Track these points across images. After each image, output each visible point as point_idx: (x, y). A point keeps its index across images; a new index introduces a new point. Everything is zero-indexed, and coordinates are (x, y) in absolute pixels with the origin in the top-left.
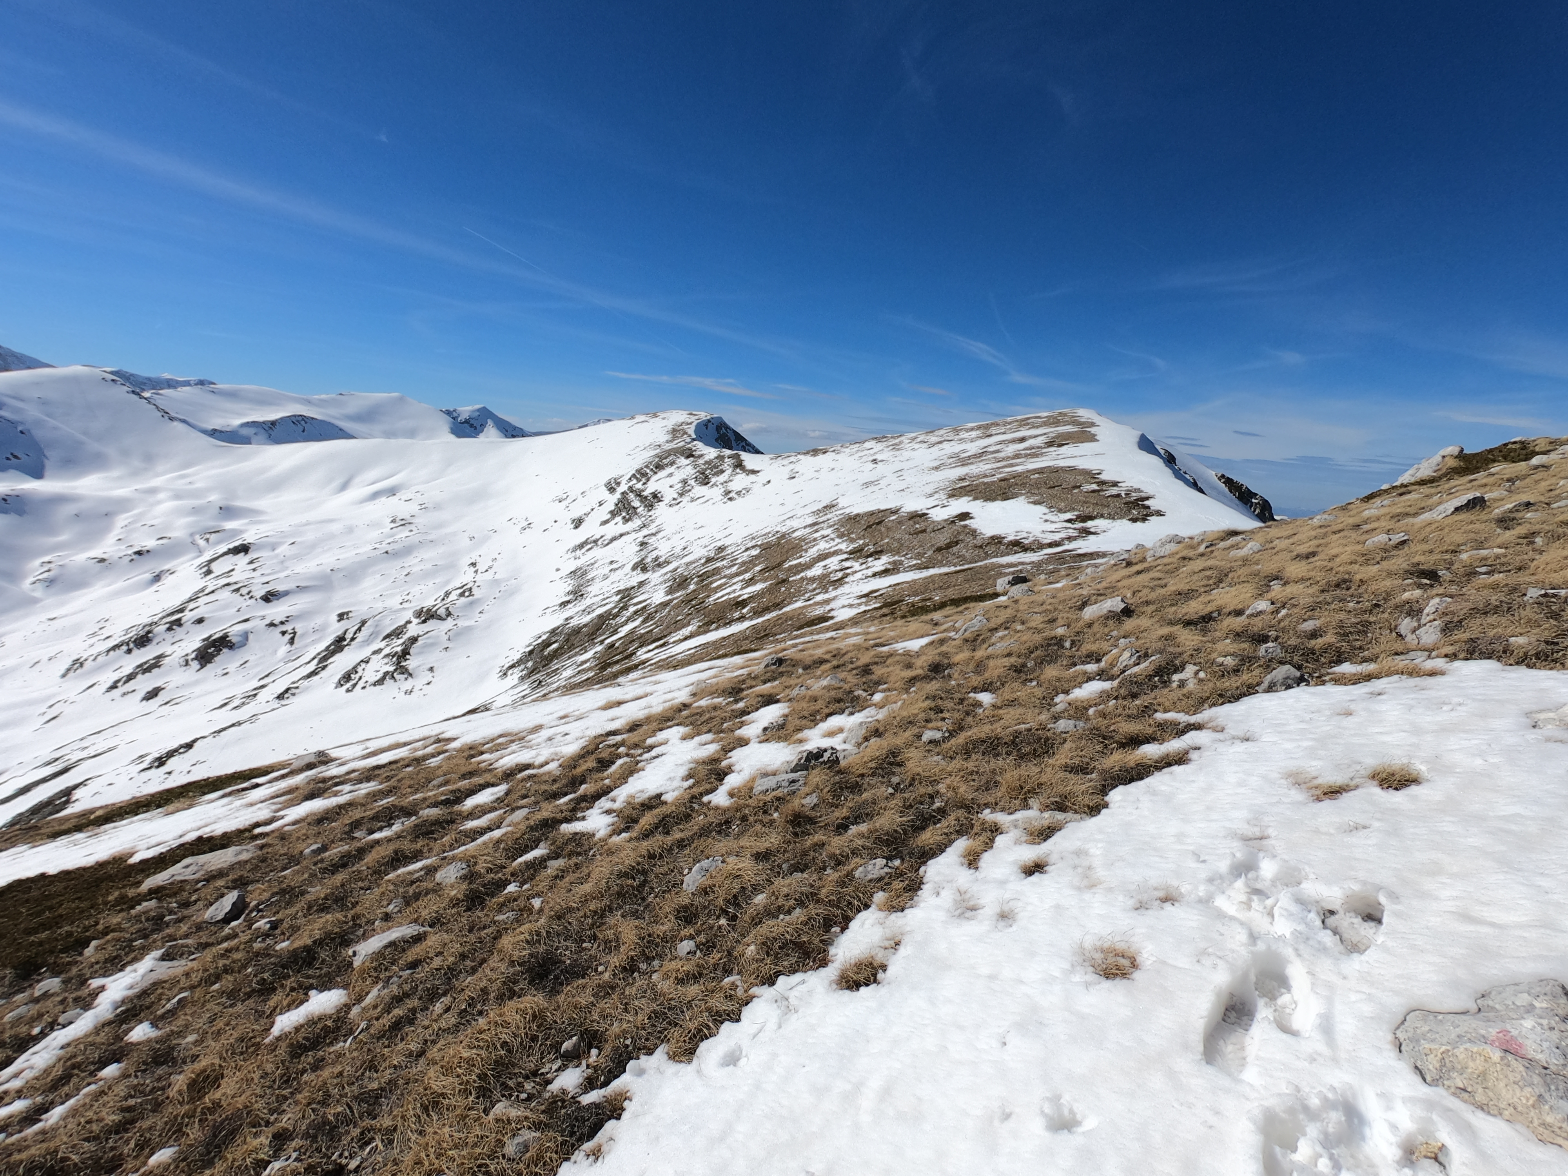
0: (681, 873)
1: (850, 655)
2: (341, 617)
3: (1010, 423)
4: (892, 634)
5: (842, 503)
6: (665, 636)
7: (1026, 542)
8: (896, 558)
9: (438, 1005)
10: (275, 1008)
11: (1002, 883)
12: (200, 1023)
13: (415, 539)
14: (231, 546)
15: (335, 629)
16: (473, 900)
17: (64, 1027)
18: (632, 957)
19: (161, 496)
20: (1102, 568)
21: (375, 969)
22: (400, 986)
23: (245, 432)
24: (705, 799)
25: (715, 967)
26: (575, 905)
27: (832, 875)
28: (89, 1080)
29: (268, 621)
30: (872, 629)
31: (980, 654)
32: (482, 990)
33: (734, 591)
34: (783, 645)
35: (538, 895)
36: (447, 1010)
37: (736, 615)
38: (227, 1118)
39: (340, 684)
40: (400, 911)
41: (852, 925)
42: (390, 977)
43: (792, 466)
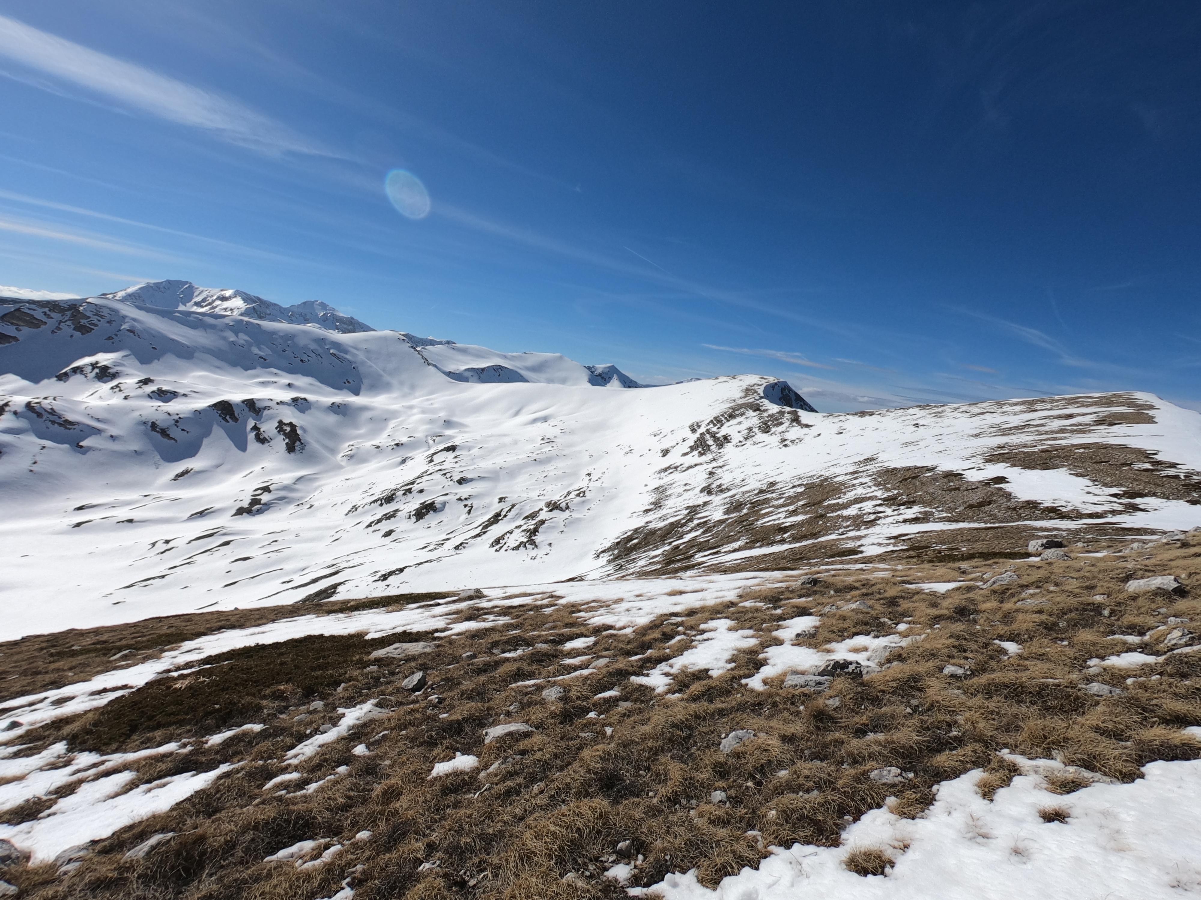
0: (719, 736)
1: (878, 586)
2: (501, 500)
3: (1057, 401)
4: (919, 574)
5: (882, 457)
6: (719, 547)
7: (1064, 510)
8: (928, 509)
9: (536, 786)
10: (435, 757)
11: (1018, 821)
12: (393, 754)
13: (554, 453)
14: (446, 446)
15: (496, 508)
16: (565, 717)
17: (322, 733)
18: (676, 792)
19: (415, 411)
20: (1151, 544)
21: (498, 749)
22: (513, 765)
23: (467, 374)
24: (744, 681)
25: (741, 819)
26: (637, 740)
27: (848, 770)
28: (330, 771)
29: (458, 497)
30: (900, 567)
31: (1008, 606)
32: (566, 784)
33: (779, 519)
34: (816, 569)
35: (610, 725)
36: (541, 792)
37: (778, 538)
38: (401, 823)
39: (492, 546)
40: (516, 712)
41: (864, 818)
42: (507, 757)
43: (841, 424)
